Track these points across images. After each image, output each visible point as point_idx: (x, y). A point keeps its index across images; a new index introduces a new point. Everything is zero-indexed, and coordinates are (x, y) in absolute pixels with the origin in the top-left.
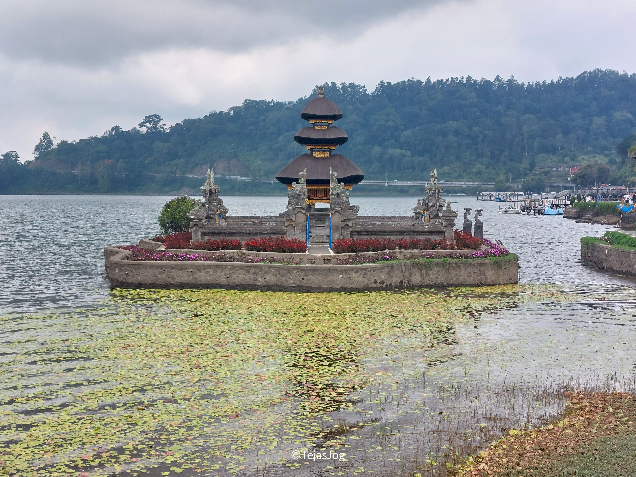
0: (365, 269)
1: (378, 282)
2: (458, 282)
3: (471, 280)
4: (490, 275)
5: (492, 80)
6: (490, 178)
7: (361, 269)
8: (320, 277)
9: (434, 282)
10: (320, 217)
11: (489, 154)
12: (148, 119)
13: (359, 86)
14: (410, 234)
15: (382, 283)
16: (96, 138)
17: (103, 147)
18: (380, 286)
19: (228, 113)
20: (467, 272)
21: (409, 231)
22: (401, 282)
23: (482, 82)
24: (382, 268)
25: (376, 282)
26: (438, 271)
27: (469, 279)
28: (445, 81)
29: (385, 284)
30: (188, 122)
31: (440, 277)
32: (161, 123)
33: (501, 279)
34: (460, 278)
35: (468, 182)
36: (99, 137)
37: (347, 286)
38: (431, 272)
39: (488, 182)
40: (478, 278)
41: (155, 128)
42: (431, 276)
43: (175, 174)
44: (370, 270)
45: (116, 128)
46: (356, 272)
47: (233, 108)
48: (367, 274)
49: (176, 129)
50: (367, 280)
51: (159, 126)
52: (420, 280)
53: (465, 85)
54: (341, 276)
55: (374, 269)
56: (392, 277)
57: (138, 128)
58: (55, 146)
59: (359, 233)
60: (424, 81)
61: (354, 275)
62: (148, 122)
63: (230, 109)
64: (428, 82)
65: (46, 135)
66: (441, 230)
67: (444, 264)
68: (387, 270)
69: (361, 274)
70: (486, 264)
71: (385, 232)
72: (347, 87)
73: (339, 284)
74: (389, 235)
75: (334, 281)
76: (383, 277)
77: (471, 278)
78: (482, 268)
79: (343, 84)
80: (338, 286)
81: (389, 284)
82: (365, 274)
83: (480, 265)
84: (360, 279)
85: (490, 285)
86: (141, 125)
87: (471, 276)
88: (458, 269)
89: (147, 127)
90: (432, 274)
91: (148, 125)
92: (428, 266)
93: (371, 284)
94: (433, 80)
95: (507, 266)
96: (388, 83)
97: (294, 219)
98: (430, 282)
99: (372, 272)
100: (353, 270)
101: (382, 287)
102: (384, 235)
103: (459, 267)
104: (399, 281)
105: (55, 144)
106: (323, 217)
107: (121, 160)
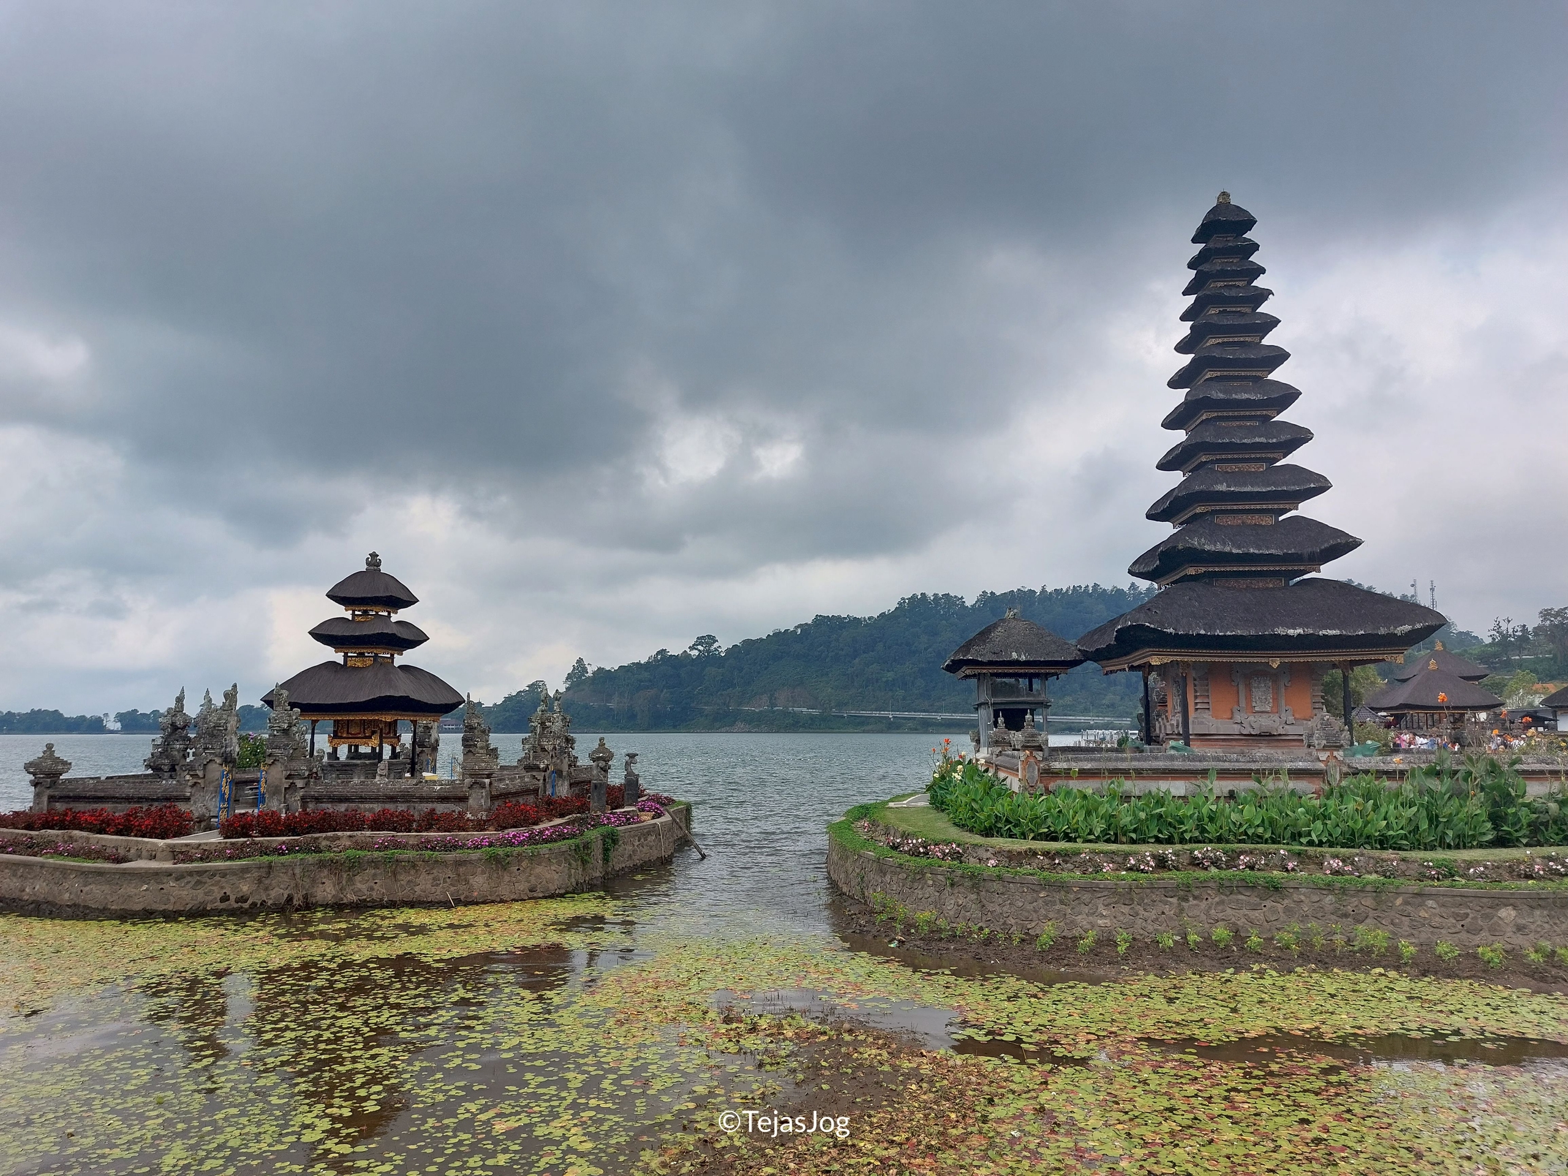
0: (201, 873)
1: (233, 898)
2: (412, 896)
3: (437, 894)
4: (479, 882)
5: (1126, 589)
6: (1127, 713)
7: (190, 873)
8: (106, 888)
9: (364, 897)
10: (344, 768)
11: (1123, 681)
12: (701, 640)
13: (956, 597)
14: (407, 802)
15: (243, 899)
16: (639, 664)
17: (646, 675)
18: (236, 905)
19: (794, 632)
20: (431, 877)
21: (403, 797)
22: (290, 899)
23: (1112, 591)
24: (245, 870)
25: (225, 898)
26: (375, 875)
27: (433, 890)
28: (1064, 590)
29: (249, 902)
30: (748, 642)
31: (376, 887)
32: (716, 645)
33: (504, 891)
34: (417, 889)
35: (1098, 716)
36: (642, 662)
37: (155, 907)
38: (358, 878)
39: (1121, 716)
40: (452, 888)
41: (709, 651)
42: (359, 885)
43: (728, 707)
44: (214, 875)
45: (662, 652)
46: (177, 879)
47: (800, 626)
48: (205, 883)
49: (734, 651)
50: (202, 895)
51: (712, 648)
52: (334, 892)
53: (1090, 595)
54: (145, 887)
55: (224, 874)
56: (266, 889)
57: (688, 650)
58: (590, 674)
59: (318, 799)
60: (1038, 591)
61: (172, 884)
62: (701, 644)
63: (796, 627)
64: (1043, 590)
65: (580, 661)
66: (461, 794)
67: (386, 861)
68: (256, 874)
69: (188, 882)
70: (470, 862)
71: (361, 798)
72: (941, 599)
73: (140, 902)
74: (372, 803)
75: (130, 896)
76: (245, 888)
77: (439, 889)
78: (462, 870)
79: (935, 595)
80: (138, 907)
81: (259, 902)
82: (198, 882)
83: (459, 863)
84: (186, 892)
85: (477, 903)
86: (691, 648)
87: (438, 885)
88: (412, 872)
89: (699, 650)
90: (360, 882)
91: (700, 647)
92: (354, 866)
93: (212, 902)
94: (1049, 590)
95: (524, 864)
96: (992, 593)
97: (200, 774)
98: (355, 898)
99: (217, 878)
100: (171, 875)
101: (242, 907)
102: (362, 802)
103: (414, 866)
104: (286, 896)
105: (591, 670)
106: (347, 768)
107: (665, 690)
